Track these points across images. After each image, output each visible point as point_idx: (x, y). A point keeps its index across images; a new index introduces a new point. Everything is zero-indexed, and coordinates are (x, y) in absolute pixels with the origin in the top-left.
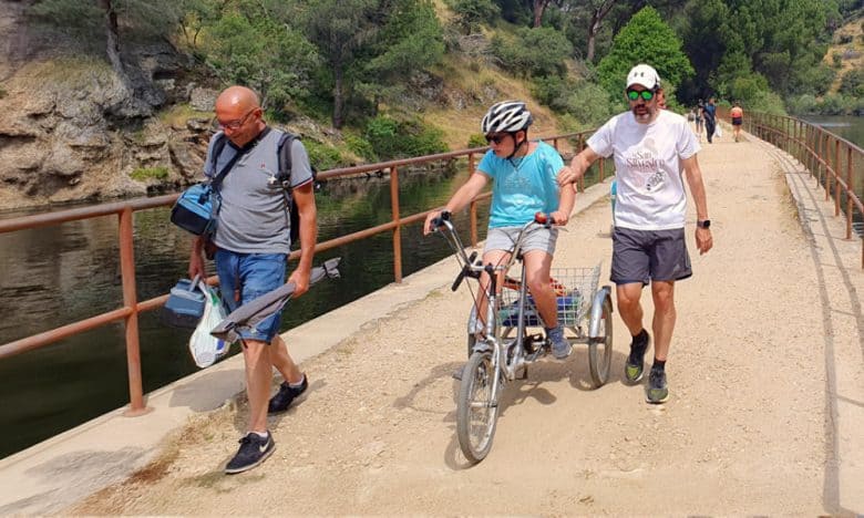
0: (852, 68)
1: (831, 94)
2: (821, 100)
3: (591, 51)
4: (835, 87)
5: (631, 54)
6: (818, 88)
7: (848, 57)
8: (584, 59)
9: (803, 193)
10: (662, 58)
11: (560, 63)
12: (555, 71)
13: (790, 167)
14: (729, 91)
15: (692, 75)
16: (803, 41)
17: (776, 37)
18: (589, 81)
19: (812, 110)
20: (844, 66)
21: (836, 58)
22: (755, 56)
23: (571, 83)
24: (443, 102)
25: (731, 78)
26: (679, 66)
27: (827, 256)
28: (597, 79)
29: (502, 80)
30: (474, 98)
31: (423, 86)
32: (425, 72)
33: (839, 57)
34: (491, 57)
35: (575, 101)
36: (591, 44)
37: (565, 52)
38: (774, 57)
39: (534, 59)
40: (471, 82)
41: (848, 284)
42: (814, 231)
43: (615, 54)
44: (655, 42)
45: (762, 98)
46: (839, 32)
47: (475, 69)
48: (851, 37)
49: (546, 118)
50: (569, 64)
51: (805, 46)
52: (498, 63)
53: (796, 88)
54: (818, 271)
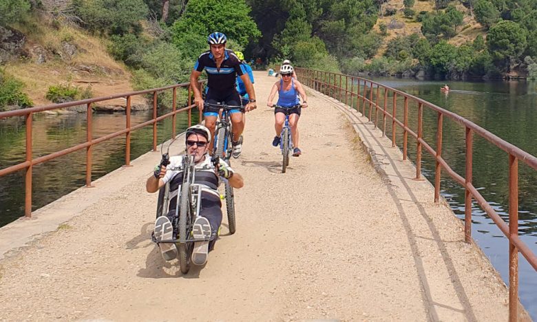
0: (395, 36)
1: (378, 58)
2: (369, 62)
3: (165, 13)
4: (381, 51)
5: (204, 17)
6: (367, 52)
7: (392, 27)
8: (159, 20)
9: (371, 141)
10: (231, 21)
11: (136, 23)
12: (131, 30)
13: (355, 119)
14: (291, 52)
15: (258, 38)
16: (357, 12)
17: (333, 7)
18: (162, 40)
19: (362, 71)
20: (389, 35)
21: (382, 28)
22: (314, 24)
23: (146, 41)
24: (24, 56)
25: (294, 41)
26: (248, 29)
27: (402, 192)
28: (171, 38)
29: (81, 37)
30: (54, 53)
31: (5, 41)
32: (8, 28)
33: (385, 26)
34: (72, 16)
35: (148, 58)
36: (166, 7)
37: (142, 13)
38: (331, 24)
39: (112, 19)
40: (51, 38)
41: (425, 215)
42: (387, 173)
43: (188, 17)
44: (225, 7)
45: (320, 59)
46: (384, 5)
47: (56, 26)
48: (395, 11)
49: (121, 72)
50: (144, 24)
51: (358, 17)
52: (78, 22)
53: (350, 51)
54: (398, 205)
